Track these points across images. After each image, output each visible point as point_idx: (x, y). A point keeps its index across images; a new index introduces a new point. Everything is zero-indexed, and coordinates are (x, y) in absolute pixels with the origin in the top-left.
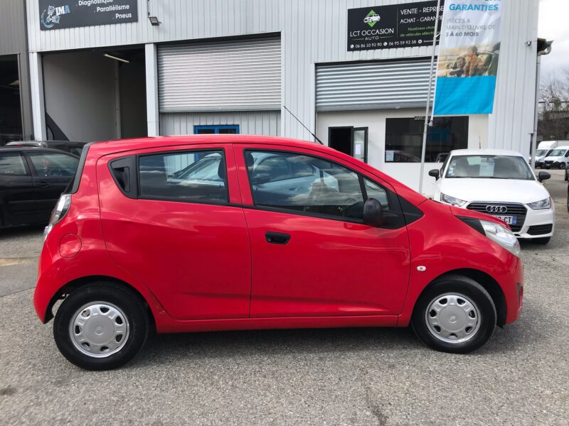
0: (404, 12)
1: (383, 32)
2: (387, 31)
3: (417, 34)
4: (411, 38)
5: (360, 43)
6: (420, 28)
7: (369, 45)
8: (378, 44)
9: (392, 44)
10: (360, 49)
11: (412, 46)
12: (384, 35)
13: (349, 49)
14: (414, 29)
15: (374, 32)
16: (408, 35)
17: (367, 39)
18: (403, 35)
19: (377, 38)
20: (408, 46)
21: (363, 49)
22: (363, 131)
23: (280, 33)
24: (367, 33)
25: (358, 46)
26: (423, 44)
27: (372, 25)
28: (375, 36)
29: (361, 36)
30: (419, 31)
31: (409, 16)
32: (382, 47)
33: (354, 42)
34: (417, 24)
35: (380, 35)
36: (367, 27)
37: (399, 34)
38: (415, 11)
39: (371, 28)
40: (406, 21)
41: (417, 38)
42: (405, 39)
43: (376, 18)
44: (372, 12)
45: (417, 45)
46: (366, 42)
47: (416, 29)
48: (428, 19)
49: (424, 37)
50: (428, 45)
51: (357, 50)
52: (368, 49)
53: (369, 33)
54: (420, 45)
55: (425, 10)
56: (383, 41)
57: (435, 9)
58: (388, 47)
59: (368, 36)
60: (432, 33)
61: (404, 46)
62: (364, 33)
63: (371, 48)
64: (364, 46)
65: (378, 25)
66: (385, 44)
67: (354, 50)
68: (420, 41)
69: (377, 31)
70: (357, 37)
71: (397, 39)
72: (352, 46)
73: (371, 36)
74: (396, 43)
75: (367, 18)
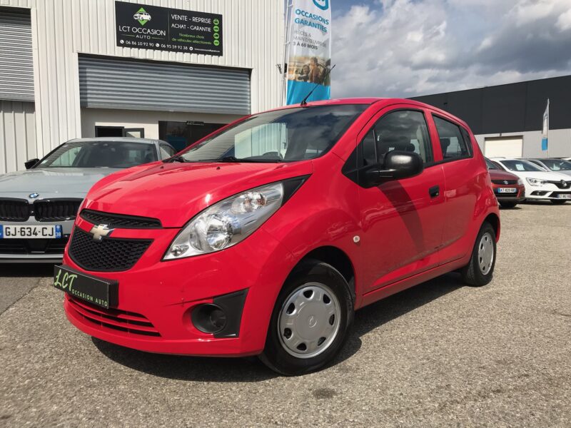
0: (175, 17)
1: (155, 33)
2: (158, 32)
3: (188, 41)
4: (183, 44)
5: (131, 39)
6: (191, 36)
7: (140, 44)
8: (151, 44)
9: (164, 46)
10: (131, 46)
11: (184, 51)
12: (155, 36)
13: (119, 44)
14: (185, 35)
15: (145, 31)
16: (180, 40)
17: (138, 36)
18: (174, 40)
19: (149, 37)
20: (180, 51)
21: (135, 47)
22: (139, 133)
23: (30, 9)
24: (137, 30)
25: (129, 43)
26: (194, 52)
27: (143, 23)
28: (146, 35)
29: (131, 33)
30: (189, 38)
31: (180, 22)
32: (155, 48)
33: (124, 38)
34: (187, 31)
35: (151, 36)
36: (137, 24)
38: (185, 18)
39: (143, 27)
40: (177, 26)
41: (189, 45)
42: (177, 43)
43: (148, 17)
44: (142, 10)
45: (188, 51)
46: (138, 40)
47: (186, 36)
48: (197, 28)
49: (194, 46)
50: (198, 53)
51: (128, 46)
52: (139, 47)
53: (140, 30)
54: (191, 52)
55: (195, 19)
56: (155, 42)
57: (203, 20)
58: (161, 49)
59: (139, 34)
60: (202, 42)
61: (176, 50)
62: (135, 30)
63: (143, 47)
64: (135, 43)
65: (149, 25)
66: (158, 45)
67: (124, 45)
68: (191, 48)
69: (149, 31)
70: (127, 33)
71: (169, 43)
72: (122, 42)
73: (142, 34)
74: (168, 46)
75: (137, 15)
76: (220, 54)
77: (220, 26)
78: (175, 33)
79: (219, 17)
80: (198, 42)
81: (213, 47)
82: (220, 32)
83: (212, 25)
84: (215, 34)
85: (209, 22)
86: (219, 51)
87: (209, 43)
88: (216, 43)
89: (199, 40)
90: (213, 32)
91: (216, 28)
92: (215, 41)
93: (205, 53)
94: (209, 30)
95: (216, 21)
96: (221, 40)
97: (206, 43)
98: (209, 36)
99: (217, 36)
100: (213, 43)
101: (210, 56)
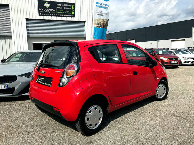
0: (58, 5)
1: (52, 10)
2: (53, 10)
4: (61, 14)
5: (43, 13)
8: (50, 14)
10: (44, 15)
11: (62, 16)
14: (62, 11)
16: (60, 13)
17: (46, 12)
18: (58, 12)
23: (9, 4)
26: (65, 16)
27: (47, 7)
29: (43, 11)
30: (64, 12)
31: (60, 6)
34: (63, 9)
35: (50, 11)
36: (45, 8)
39: (47, 8)
40: (59, 8)
42: (59, 14)
43: (49, 5)
44: (47, 3)
46: (46, 13)
48: (66, 8)
49: (65, 14)
50: (67, 17)
51: (42, 15)
52: (46, 16)
53: (46, 10)
54: (64, 17)
55: (65, 5)
57: (68, 5)
59: (46, 11)
61: (59, 16)
62: (45, 10)
63: (48, 15)
65: (49, 8)
66: (53, 15)
67: (41, 15)
68: (64, 15)
69: (49, 10)
70: (42, 11)
72: (40, 14)
73: (47, 11)
74: (56, 15)
75: (45, 5)
76: (74, 17)
77: (74, 7)
78: (58, 10)
79: (74, 4)
80: (66, 13)
81: (72, 14)
83: (71, 7)
84: (72, 10)
86: (74, 16)
87: (70, 13)
88: (73, 13)
89: (67, 12)
90: (72, 9)
93: (69, 17)
94: (70, 8)
96: (74, 12)
98: (70, 11)
99: (73, 10)
101: (71, 18)
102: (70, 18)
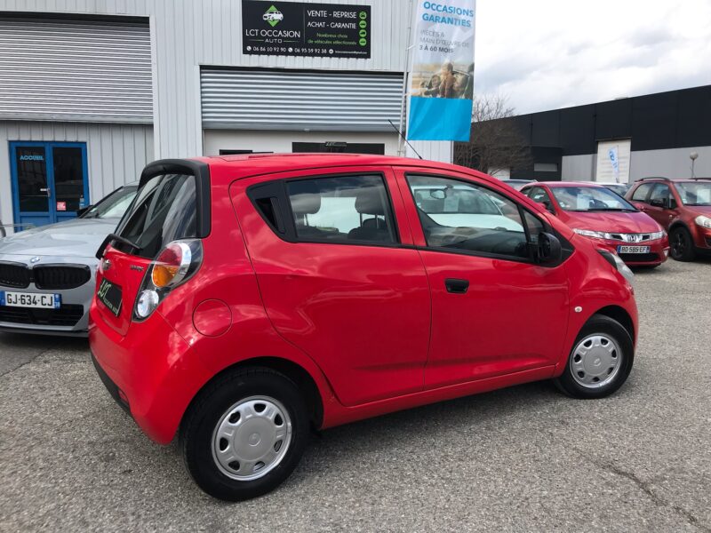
0: (312, 13)
1: (288, 34)
2: (292, 34)
3: (327, 42)
4: (321, 46)
5: (259, 45)
6: (331, 36)
7: (270, 49)
8: (282, 49)
9: (298, 51)
10: (259, 53)
11: (322, 55)
12: (288, 38)
13: (245, 52)
14: (324, 35)
15: (276, 33)
16: (317, 42)
17: (267, 41)
18: (311, 42)
19: (280, 41)
20: (318, 55)
21: (263, 53)
23: (148, 18)
24: (267, 33)
25: (257, 49)
26: (334, 55)
27: (273, 24)
28: (277, 38)
29: (260, 37)
30: (329, 39)
31: (318, 19)
32: (287, 54)
33: (252, 43)
34: (327, 30)
35: (283, 38)
36: (266, 25)
37: (307, 40)
38: (324, 13)
39: (273, 28)
40: (314, 24)
41: (328, 47)
42: (314, 46)
43: (279, 16)
44: (273, 8)
45: (328, 55)
46: (266, 45)
47: (326, 36)
48: (339, 25)
49: (335, 47)
50: (340, 56)
51: (255, 53)
52: (269, 53)
53: (270, 33)
54: (331, 56)
55: (336, 14)
56: (287, 46)
57: (346, 15)
58: (294, 54)
59: (269, 38)
60: (344, 42)
61: (313, 55)
62: (264, 33)
63: (273, 53)
64: (264, 50)
65: (281, 25)
66: (291, 50)
67: (251, 53)
68: (331, 51)
69: (280, 32)
70: (255, 37)
71: (304, 46)
72: (249, 48)
73: (273, 38)
74: (303, 50)
75: (267, 15)
76: (368, 56)
77: (368, 20)
78: (312, 33)
79: (367, 9)
80: (339, 43)
81: (358, 48)
82: (368, 29)
83: (357, 21)
84: (361, 31)
85: (354, 16)
86: (365, 52)
87: (354, 43)
88: (363, 42)
89: (341, 39)
90: (358, 28)
91: (363, 24)
92: (361, 40)
93: (348, 56)
94: (354, 26)
95: (363, 15)
96: (368, 38)
97: (350, 43)
98: (354, 35)
99: (364, 33)
100: (358, 43)
101: (355, 59)
102: (352, 60)
